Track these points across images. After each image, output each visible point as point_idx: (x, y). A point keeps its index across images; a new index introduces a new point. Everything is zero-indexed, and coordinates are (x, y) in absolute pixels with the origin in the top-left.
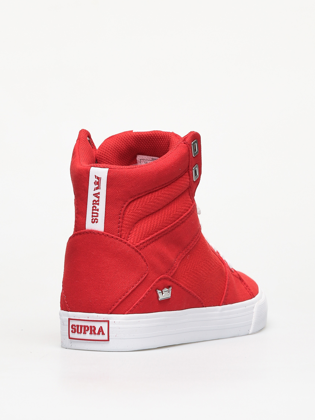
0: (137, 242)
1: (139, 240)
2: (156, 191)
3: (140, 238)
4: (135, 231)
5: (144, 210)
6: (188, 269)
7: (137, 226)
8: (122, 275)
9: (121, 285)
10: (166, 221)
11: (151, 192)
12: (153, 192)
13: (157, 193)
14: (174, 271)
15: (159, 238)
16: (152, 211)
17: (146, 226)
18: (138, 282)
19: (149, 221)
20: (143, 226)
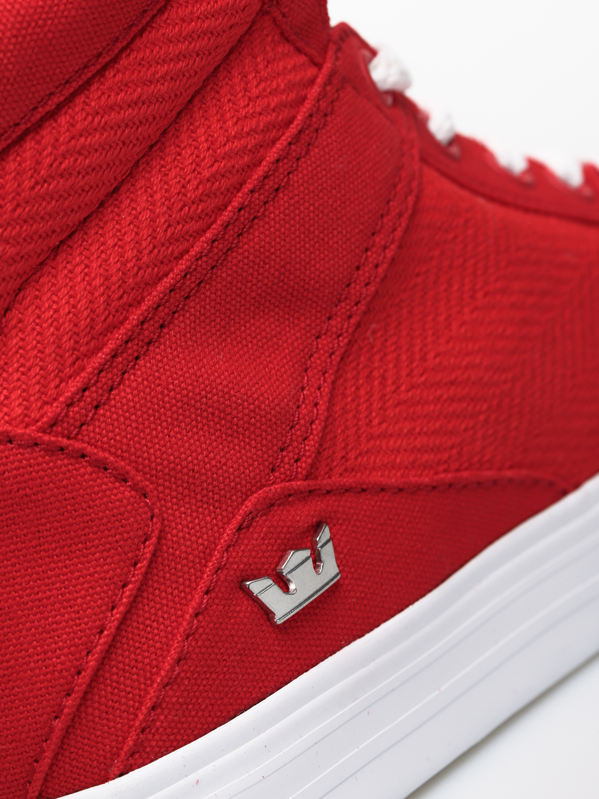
0: (46, 403)
1: (52, 385)
2: (52, 115)
3: (56, 376)
4: (17, 352)
5: (19, 234)
6: (393, 388)
7: (20, 321)
8: (21, 597)
9: (35, 648)
10: (169, 233)
11: (26, 132)
12: (38, 126)
13: (63, 120)
14: (311, 445)
15: (162, 326)
16: (74, 219)
17: (68, 302)
18: (121, 599)
19: (78, 270)
20: (50, 307)
